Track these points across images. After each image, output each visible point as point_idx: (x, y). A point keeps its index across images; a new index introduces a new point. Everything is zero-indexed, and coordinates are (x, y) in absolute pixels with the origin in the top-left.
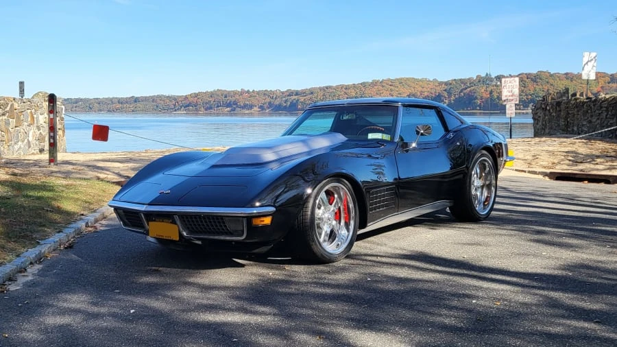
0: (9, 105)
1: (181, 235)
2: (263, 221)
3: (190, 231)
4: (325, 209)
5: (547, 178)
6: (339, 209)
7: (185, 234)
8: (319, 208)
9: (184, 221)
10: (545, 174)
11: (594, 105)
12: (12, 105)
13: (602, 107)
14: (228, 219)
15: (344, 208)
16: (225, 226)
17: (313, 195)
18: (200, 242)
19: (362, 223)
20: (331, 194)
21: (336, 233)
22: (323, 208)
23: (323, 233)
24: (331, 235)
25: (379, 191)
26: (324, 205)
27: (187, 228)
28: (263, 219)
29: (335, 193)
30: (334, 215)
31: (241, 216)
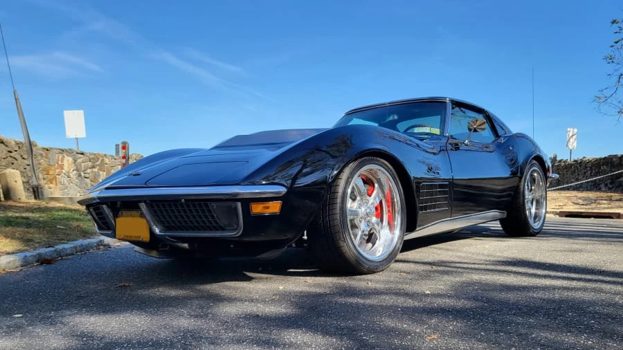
0: (100, 160)
1: (152, 233)
2: (268, 208)
3: (167, 227)
4: (362, 199)
5: (557, 216)
6: (381, 202)
7: (157, 231)
8: (354, 200)
9: (155, 212)
10: (556, 213)
11: (580, 166)
12: (103, 160)
13: (586, 167)
14: (214, 205)
15: (387, 201)
16: (213, 216)
17: (345, 175)
18: (186, 245)
19: (410, 225)
20: (368, 182)
21: (377, 235)
22: (358, 198)
23: (360, 233)
24: (371, 238)
25: (431, 187)
26: (361, 195)
27: (160, 222)
28: (267, 205)
29: (375, 181)
30: (374, 210)
31: (233, 198)
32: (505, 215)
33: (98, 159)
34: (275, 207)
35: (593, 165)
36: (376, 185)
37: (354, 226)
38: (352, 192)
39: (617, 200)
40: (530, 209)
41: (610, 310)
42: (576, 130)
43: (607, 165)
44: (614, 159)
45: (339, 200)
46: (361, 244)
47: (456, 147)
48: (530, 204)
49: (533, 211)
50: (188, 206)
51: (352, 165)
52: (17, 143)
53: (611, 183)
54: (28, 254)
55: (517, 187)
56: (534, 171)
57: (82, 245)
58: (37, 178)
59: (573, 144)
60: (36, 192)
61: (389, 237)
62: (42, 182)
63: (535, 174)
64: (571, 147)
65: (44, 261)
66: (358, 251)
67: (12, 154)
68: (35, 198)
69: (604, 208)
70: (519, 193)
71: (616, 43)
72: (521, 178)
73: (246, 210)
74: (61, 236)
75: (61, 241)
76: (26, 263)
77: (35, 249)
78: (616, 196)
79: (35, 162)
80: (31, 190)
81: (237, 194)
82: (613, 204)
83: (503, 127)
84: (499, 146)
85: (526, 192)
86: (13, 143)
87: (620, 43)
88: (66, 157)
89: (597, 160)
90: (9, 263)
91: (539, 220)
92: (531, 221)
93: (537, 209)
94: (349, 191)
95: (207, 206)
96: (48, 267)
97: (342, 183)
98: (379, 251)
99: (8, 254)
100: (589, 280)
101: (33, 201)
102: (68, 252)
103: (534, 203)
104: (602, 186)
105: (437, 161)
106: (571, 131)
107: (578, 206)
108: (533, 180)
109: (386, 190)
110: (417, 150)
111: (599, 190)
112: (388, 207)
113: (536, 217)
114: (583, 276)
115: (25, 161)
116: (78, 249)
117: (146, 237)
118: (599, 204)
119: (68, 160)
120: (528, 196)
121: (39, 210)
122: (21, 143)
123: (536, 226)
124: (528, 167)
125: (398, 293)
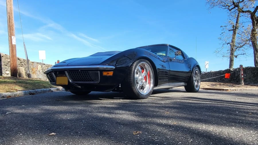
1: (69, 82)
3: (74, 80)
6: (146, 76)
7: (71, 81)
8: (137, 73)
9: (70, 74)
10: (202, 89)
11: (210, 74)
14: (91, 72)
15: (148, 76)
16: (90, 76)
17: (135, 65)
18: (80, 87)
19: (156, 84)
20: (142, 68)
21: (145, 87)
22: (139, 73)
23: (139, 85)
24: (142, 88)
25: (162, 72)
26: (140, 72)
27: (72, 78)
28: (108, 73)
29: (144, 68)
30: (144, 78)
31: (97, 69)
32: (186, 85)
33: (49, 66)
34: (111, 74)
35: (214, 73)
36: (145, 70)
37: (137, 83)
38: (137, 71)
39: (222, 85)
40: (195, 83)
41: (228, 109)
42: (208, 62)
43: (219, 74)
44: (221, 72)
45: (132, 73)
46: (139, 89)
47: (171, 60)
48: (195, 82)
49: (196, 84)
50: (82, 72)
51: (137, 61)
52: (23, 60)
53: (220, 80)
54: (26, 91)
55: (191, 76)
56: (196, 70)
57: (44, 90)
58: (30, 72)
59: (207, 67)
60: (29, 75)
61: (149, 87)
62: (31, 73)
63: (197, 72)
64: (206, 68)
65: (31, 94)
66: (138, 91)
67: (21, 63)
68: (28, 77)
69: (218, 87)
70: (191, 77)
71: (222, 33)
72: (192, 73)
73: (101, 74)
74: (37, 87)
75: (37, 89)
76: (25, 94)
77: (29, 90)
78: (222, 84)
79: (29, 66)
80: (27, 75)
81: (99, 68)
82: (221, 86)
83: (186, 56)
84: (185, 61)
85: (194, 78)
86: (22, 60)
87: (223, 33)
88: (39, 65)
89: (215, 72)
90: (20, 93)
91: (198, 87)
92: (195, 87)
93: (197, 83)
94: (136, 71)
95: (88, 72)
96: (32, 95)
97: (134, 67)
98: (145, 92)
99: (20, 91)
100: (219, 102)
101: (28, 78)
102: (39, 92)
103: (196, 81)
104: (217, 80)
105: (165, 64)
106: (207, 62)
107: (209, 86)
108: (196, 74)
109: (148, 71)
110: (158, 60)
111: (216, 82)
112: (149, 78)
113: (197, 86)
114: (216, 101)
115: (26, 66)
116: (42, 91)
117: (67, 83)
118: (216, 86)
119: (39, 66)
120: (194, 79)
121: (30, 80)
122: (25, 60)
123: (197, 89)
124: (194, 69)
125: (153, 103)
